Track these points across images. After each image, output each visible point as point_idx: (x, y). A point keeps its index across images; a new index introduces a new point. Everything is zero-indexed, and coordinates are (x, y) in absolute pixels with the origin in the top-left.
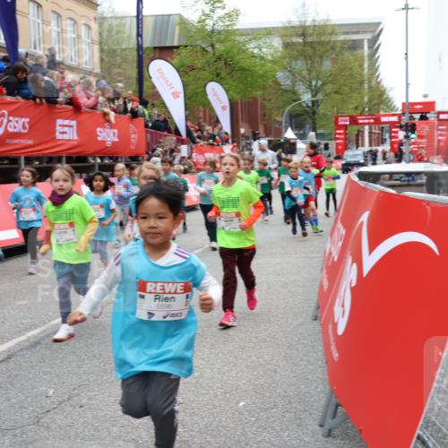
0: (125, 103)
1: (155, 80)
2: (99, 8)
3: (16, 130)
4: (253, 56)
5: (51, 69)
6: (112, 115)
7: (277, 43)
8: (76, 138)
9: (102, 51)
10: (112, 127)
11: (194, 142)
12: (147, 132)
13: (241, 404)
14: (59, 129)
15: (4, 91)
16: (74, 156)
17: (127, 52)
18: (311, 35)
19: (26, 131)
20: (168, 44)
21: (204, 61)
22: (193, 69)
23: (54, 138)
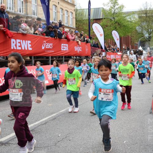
0: (84, 38)
1: (94, 30)
2: (76, 6)
3: (48, 48)
4: (128, 21)
5: (60, 27)
6: (80, 42)
7: (136, 16)
8: (68, 50)
9: (76, 21)
10: (80, 46)
11: (107, 51)
12: (91, 48)
13: (125, 142)
14: (62, 47)
15: (45, 35)
16: (67, 56)
17: (85, 21)
18: (148, 13)
19: (52, 48)
20: (98, 18)
21: (111, 23)
22: (107, 26)
23: (61, 50)
